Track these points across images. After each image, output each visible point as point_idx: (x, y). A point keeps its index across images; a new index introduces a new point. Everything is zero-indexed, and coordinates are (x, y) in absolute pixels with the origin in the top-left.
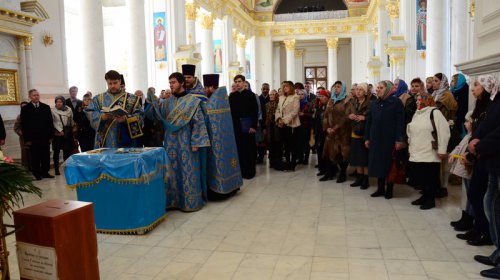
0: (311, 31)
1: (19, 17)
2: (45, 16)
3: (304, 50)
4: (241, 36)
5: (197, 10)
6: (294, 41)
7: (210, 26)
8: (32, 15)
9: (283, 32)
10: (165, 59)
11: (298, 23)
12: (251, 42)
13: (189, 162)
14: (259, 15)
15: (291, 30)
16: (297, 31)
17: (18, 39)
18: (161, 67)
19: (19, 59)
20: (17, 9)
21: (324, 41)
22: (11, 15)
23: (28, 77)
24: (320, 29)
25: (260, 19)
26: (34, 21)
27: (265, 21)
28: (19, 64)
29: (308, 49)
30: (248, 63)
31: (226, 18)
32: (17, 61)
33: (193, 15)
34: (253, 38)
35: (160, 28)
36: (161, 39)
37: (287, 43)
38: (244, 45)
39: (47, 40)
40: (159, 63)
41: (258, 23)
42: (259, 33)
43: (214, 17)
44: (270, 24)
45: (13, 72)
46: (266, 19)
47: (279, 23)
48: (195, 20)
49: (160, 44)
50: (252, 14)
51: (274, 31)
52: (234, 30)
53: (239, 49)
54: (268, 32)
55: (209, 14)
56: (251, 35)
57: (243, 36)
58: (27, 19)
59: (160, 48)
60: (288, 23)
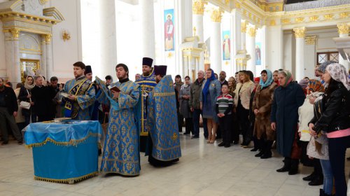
0: (321, 18)
1: (41, 20)
2: (62, 19)
3: (317, 37)
4: (251, 26)
5: (205, 5)
6: (304, 28)
7: (218, 18)
8: (51, 18)
9: (293, 20)
10: (173, 49)
11: (308, 11)
12: (261, 32)
13: (128, 135)
14: (270, 6)
15: (301, 19)
16: (307, 19)
17: (41, 37)
18: (170, 55)
19: (42, 52)
20: (40, 15)
21: (335, 27)
22: (35, 19)
23: (47, 65)
24: (331, 15)
25: (271, 10)
26: (53, 22)
27: (276, 11)
28: (41, 55)
29: (321, 35)
30: (258, 51)
31: (234, 11)
32: (40, 53)
33: (201, 11)
34: (264, 27)
35: (169, 22)
36: (170, 32)
37: (297, 31)
38: (254, 34)
39: (66, 37)
40: (168, 52)
41: (268, 14)
42: (270, 23)
43: (222, 10)
44: (280, 14)
45: (36, 61)
46: (277, 10)
47: (289, 13)
48: (203, 14)
49: (169, 36)
50: (264, 6)
51: (284, 20)
52: (243, 21)
53: (249, 38)
54: (278, 22)
55: (217, 8)
56: (262, 25)
57: (253, 26)
58: (47, 21)
59: (169, 39)
60: (297, 12)
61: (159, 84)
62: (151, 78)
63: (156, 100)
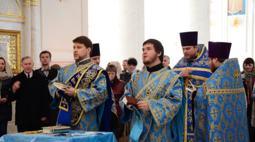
10: (242, 12)
19: (24, 18)
28: (23, 23)
32: (21, 20)
40: (233, 18)
45: (14, 34)
61: (215, 74)
62: (201, 62)
63: (210, 100)
